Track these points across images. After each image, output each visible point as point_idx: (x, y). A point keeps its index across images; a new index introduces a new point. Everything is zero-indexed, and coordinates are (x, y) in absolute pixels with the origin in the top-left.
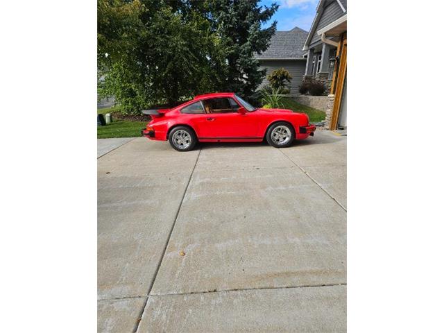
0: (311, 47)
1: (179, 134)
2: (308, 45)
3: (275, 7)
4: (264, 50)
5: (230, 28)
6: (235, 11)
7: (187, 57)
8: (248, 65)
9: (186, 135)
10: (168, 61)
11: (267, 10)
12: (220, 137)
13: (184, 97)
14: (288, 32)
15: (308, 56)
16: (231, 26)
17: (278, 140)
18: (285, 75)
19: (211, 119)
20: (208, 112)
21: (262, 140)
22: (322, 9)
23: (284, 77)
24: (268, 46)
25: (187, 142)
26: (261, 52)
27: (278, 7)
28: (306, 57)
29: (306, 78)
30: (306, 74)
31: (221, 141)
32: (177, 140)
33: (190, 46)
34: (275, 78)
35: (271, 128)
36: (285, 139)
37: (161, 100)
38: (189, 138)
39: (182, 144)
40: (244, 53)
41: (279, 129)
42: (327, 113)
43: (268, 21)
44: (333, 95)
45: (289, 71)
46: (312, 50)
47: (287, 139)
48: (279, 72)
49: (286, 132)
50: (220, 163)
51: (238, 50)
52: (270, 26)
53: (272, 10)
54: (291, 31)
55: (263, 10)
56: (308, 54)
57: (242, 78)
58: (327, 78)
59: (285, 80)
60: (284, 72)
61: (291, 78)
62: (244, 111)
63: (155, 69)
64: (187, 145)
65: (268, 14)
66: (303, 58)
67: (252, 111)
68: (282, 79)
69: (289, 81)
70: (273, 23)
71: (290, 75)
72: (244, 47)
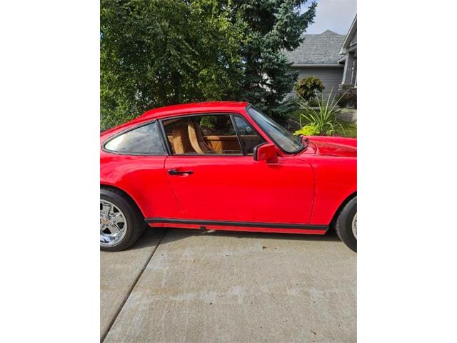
2: (347, 47)
4: (295, 46)
5: (248, 10)
8: (273, 63)
9: (115, 210)
14: (319, 35)
16: (249, 6)
18: (317, 84)
24: (301, 41)
25: (121, 225)
26: (292, 48)
28: (343, 63)
29: (345, 87)
30: (343, 83)
31: (210, 228)
34: (304, 87)
38: (123, 217)
39: (107, 231)
40: (268, 46)
45: (323, 79)
46: (351, 54)
48: (309, 80)
52: (307, 11)
54: (322, 35)
56: (347, 57)
57: (264, 83)
59: (315, 90)
60: (316, 80)
61: (324, 88)
66: (338, 64)
67: (296, 153)
68: (312, 88)
69: (321, 91)
70: (310, 5)
71: (324, 84)
72: (268, 38)
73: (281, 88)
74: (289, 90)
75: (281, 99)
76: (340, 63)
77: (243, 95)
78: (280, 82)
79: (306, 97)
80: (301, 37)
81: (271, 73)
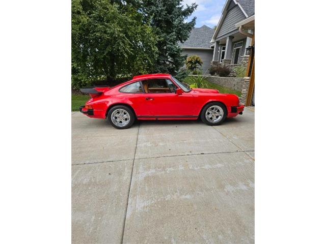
0: (217, 40)
1: (119, 113)
2: (215, 38)
3: (195, 6)
4: (185, 40)
5: (159, 20)
6: (164, 6)
7: (123, 42)
8: (174, 51)
9: (125, 114)
10: (107, 45)
11: (189, 8)
12: (158, 116)
13: (120, 75)
14: (199, 28)
15: (215, 47)
16: (160, 18)
17: (211, 118)
18: (198, 60)
19: (150, 98)
20: (147, 92)
21: (197, 118)
22: (226, 12)
23: (198, 62)
24: (188, 37)
25: (126, 119)
26: (183, 41)
27: (197, 6)
28: (213, 47)
29: (214, 63)
30: (213, 60)
31: (159, 119)
32: (116, 118)
33: (126, 33)
34: (190, 62)
35: (205, 108)
36: (217, 117)
37: (100, 77)
38: (128, 116)
39: (121, 122)
40: (170, 41)
41: (213, 109)
42: (242, 92)
43: (188, 17)
44: (248, 78)
45: (202, 57)
46: (218, 42)
47: (220, 118)
48: (193, 58)
49: (218, 111)
50: (161, 144)
51: (166, 39)
52: (191, 21)
53: (192, 8)
54: (201, 28)
55: (185, 8)
56: (215, 45)
57: (168, 61)
58: (230, 64)
59: (197, 64)
60: (197, 58)
61: (202, 63)
62: (181, 91)
63: (95, 52)
64: (125, 123)
65: (189, 11)
66: (210, 48)
67: (188, 92)
68: (195, 63)
69: (200, 65)
70: (193, 18)
71: (202, 60)
72: (170, 37)
73: (178, 64)
74: (182, 65)
75: (177, 70)
76: (212, 47)
77: (157, 68)
78: (177, 61)
79: (191, 68)
80: (189, 35)
81: (172, 56)
